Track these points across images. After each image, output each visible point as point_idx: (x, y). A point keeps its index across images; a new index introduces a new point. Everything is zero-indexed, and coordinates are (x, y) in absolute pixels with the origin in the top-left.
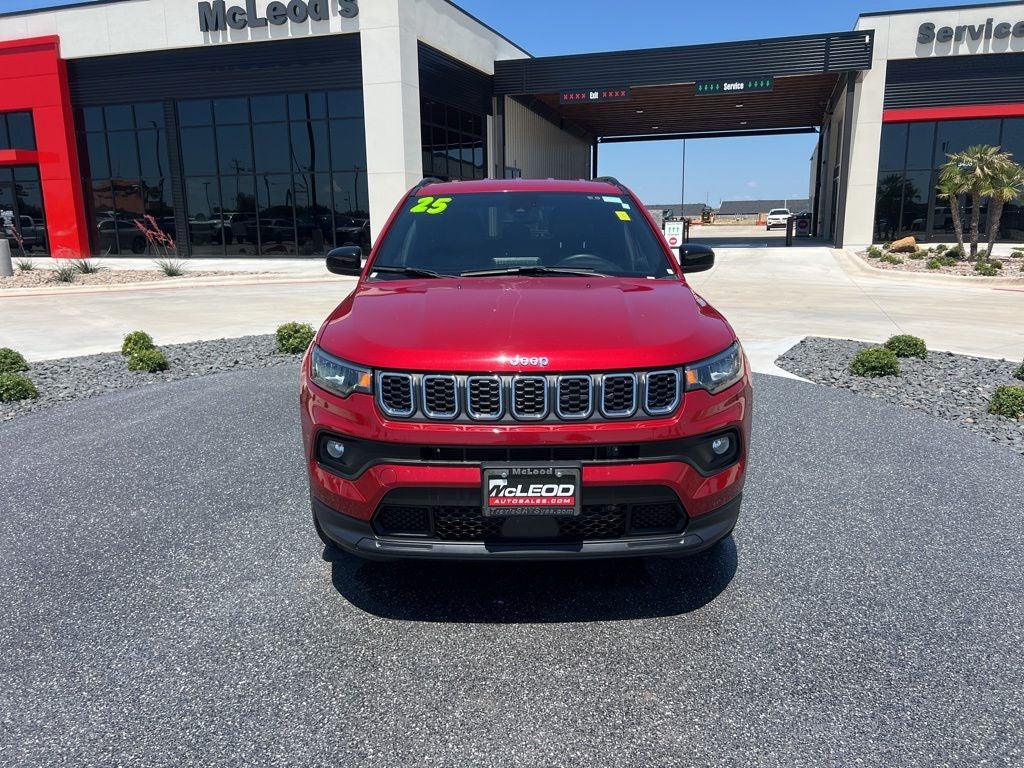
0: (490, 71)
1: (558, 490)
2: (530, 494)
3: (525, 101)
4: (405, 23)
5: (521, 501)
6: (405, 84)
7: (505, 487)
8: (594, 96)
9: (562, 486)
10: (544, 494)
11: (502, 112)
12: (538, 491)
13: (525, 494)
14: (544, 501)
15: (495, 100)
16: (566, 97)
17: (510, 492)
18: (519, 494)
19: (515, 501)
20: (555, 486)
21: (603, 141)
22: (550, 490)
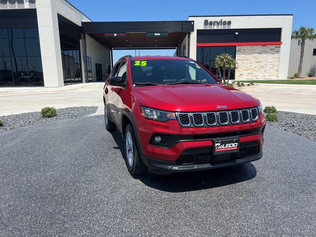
0: (80, 25)
1: (233, 145)
2: (226, 147)
3: (91, 35)
4: (53, 7)
5: (224, 149)
6: (54, 27)
7: (220, 146)
8: (115, 35)
9: (235, 144)
10: (230, 146)
11: (84, 38)
12: (228, 146)
13: (225, 147)
14: (230, 149)
15: (82, 35)
16: (106, 35)
17: (221, 147)
18: (223, 147)
19: (222, 150)
20: (232, 144)
21: (114, 49)
22: (231, 145)
